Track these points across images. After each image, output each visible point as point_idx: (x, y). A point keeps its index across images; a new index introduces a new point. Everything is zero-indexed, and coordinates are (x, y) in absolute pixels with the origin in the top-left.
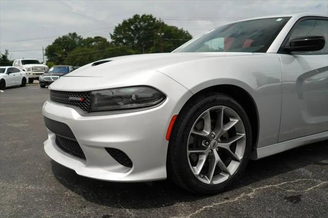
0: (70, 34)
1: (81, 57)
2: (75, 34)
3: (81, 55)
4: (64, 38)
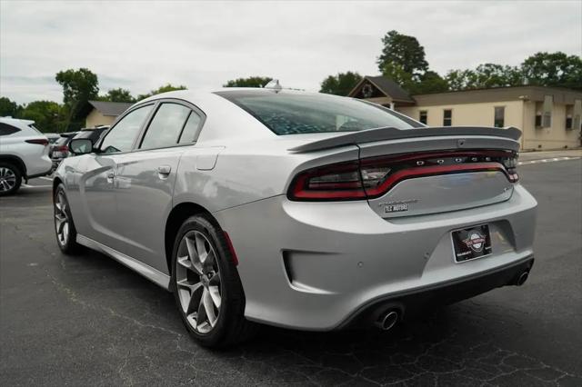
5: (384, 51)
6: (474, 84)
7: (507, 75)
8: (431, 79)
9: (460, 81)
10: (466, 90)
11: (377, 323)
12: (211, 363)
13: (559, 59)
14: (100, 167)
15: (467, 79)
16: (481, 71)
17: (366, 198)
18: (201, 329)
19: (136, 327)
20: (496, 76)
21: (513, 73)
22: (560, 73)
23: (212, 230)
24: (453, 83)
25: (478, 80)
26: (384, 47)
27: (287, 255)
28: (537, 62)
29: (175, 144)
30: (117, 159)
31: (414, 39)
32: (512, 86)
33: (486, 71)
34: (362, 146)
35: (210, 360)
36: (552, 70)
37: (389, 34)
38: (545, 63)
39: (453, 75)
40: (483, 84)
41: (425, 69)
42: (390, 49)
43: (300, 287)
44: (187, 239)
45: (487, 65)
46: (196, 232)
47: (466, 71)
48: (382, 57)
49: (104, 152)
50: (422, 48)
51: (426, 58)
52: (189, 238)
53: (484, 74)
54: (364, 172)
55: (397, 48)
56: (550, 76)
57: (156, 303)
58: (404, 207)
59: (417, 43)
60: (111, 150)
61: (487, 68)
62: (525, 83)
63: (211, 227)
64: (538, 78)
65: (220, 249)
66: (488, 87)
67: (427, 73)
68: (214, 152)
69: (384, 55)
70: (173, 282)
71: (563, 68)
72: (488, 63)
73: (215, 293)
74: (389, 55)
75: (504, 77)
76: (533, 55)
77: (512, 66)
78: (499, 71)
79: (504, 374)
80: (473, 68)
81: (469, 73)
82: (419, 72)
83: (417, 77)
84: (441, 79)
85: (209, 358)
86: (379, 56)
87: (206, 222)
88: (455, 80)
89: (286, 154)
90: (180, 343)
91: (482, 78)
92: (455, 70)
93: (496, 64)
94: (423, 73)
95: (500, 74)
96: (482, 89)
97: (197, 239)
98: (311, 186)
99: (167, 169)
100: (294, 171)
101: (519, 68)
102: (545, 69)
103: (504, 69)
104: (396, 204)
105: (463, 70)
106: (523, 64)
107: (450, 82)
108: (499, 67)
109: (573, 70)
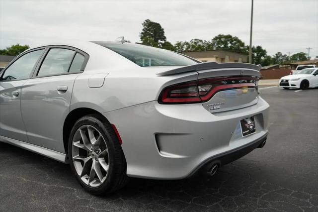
5: (143, 30)
6: (189, 49)
7: (205, 45)
8: (168, 45)
9: (182, 47)
10: (185, 51)
11: (208, 172)
12: (103, 204)
13: (229, 37)
14: (3, 89)
15: (185, 47)
16: (192, 42)
17: (201, 102)
18: (93, 185)
19: (45, 187)
20: (199, 45)
21: (208, 44)
22: (230, 45)
23: (101, 124)
24: (179, 48)
25: (191, 47)
26: (143, 28)
27: (157, 136)
28: (219, 39)
29: (66, 72)
30: (15, 84)
31: (158, 24)
32: (207, 50)
33: (195, 43)
34: (200, 72)
35: (102, 202)
36: (226, 44)
37: (146, 21)
38: (223, 39)
39: (179, 44)
40: (193, 49)
41: (165, 41)
42: (146, 29)
43: (165, 154)
44: (80, 130)
45: (196, 40)
46: (88, 126)
47: (185, 42)
48: (142, 33)
49: (5, 79)
50: (163, 29)
51: (165, 35)
52: (82, 130)
53: (194, 44)
54: (199, 87)
55: (150, 29)
56: (225, 46)
57: (52, 171)
58: (218, 107)
59: (160, 27)
60: (10, 78)
61: (196, 41)
62: (215, 49)
63: (100, 122)
64: (219, 47)
65: (108, 135)
66: (196, 50)
67: (166, 43)
68: (102, 77)
69: (143, 32)
70: (69, 158)
71: (231, 43)
73: (103, 162)
74: (146, 32)
75: (203, 46)
76: (217, 36)
77: (207, 41)
78: (201, 43)
79: (265, 194)
80: (188, 41)
81: (187, 44)
82: (161, 42)
83: (160, 44)
84: (172, 46)
85: (101, 202)
86: (141, 33)
87: (96, 119)
88: (180, 47)
89: (155, 76)
90: (78, 194)
91: (193, 46)
92: (180, 42)
93: (200, 39)
94: (163, 42)
95: (202, 44)
96: (193, 51)
97: (88, 130)
98: (171, 95)
99: (64, 88)
100: (163, 86)
101: (211, 42)
102: (223, 43)
103: (204, 42)
104: (214, 105)
105: (184, 42)
106: (212, 40)
107: (177, 48)
108: (201, 41)
109: (235, 43)
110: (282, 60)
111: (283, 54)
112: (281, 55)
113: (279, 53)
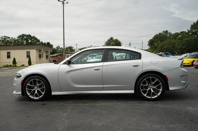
0: (164, 32)
1: (167, 45)
2: (167, 31)
3: (167, 44)
4: (160, 34)
13: (29, 36)
16: (2, 38)
20: (8, 41)
21: (14, 40)
22: (30, 41)
25: (1, 42)
28: (22, 37)
33: (4, 39)
36: (27, 40)
38: (25, 37)
45: (4, 36)
53: (3, 40)
56: (27, 42)
72: (5, 36)
75: (11, 41)
91: (3, 41)
93: (8, 36)
101: (16, 38)
102: (25, 39)
103: (11, 38)
106: (18, 37)
108: (9, 38)
109: (34, 40)
110: (60, 50)
111: (61, 47)
112: (59, 48)
113: (58, 46)
